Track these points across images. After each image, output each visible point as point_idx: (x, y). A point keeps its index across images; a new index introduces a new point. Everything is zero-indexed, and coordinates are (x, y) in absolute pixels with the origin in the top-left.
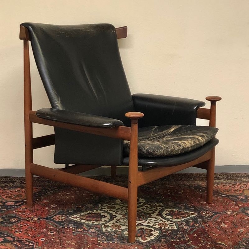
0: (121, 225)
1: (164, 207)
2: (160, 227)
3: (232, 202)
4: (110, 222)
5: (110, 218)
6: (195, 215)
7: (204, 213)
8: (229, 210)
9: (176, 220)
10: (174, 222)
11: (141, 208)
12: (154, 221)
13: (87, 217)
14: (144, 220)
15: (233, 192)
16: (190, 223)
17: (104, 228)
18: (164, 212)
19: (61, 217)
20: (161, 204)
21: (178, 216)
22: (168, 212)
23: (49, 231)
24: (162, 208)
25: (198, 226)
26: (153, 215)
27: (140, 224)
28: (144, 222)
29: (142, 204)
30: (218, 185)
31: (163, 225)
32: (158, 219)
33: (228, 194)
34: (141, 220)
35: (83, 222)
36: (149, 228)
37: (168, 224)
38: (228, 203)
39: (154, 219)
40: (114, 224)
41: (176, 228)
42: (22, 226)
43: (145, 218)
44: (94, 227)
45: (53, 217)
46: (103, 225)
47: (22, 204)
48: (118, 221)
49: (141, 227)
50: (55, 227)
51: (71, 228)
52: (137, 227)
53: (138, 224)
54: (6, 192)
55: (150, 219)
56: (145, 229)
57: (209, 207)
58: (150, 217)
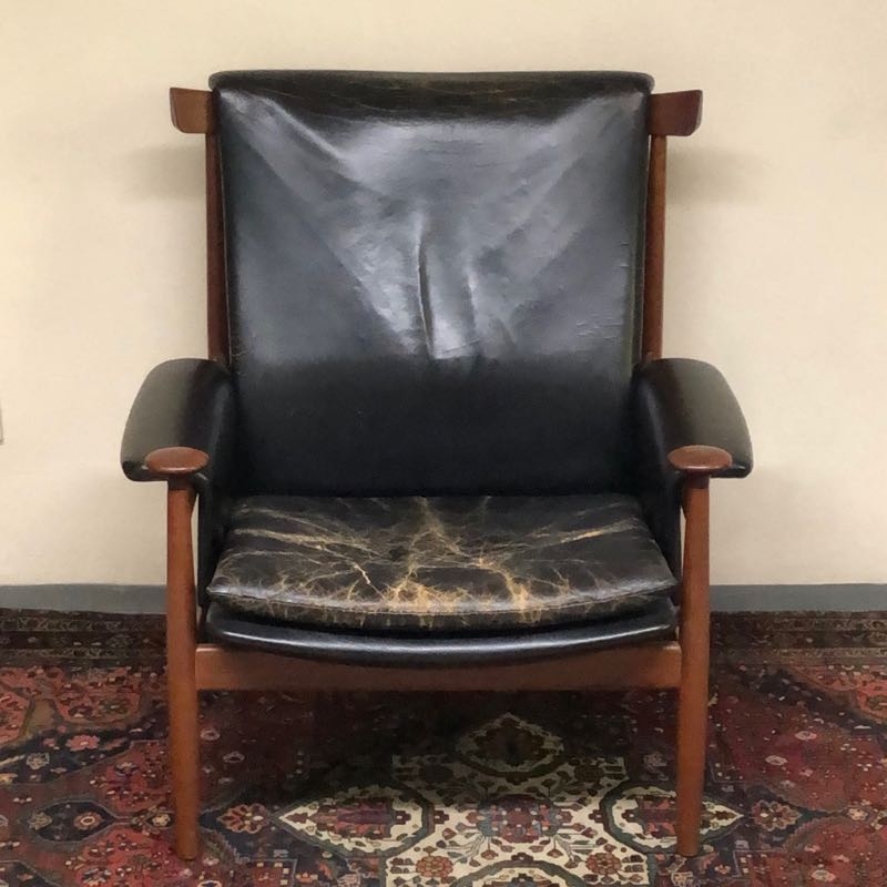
0: (453, 860)
2: (590, 872)
3: (883, 761)
4: (417, 845)
5: (420, 825)
6: (730, 821)
8: (860, 801)
9: (652, 842)
10: (645, 854)
11: (543, 779)
12: (576, 843)
13: (342, 818)
14: (541, 839)
16: (703, 858)
17: (392, 871)
18: (619, 803)
19: (249, 815)
20: (620, 761)
22: (632, 805)
23: (201, 878)
24: (619, 782)
25: (728, 875)
26: (577, 817)
27: (521, 858)
28: (536, 849)
29: (547, 760)
30: (856, 674)
31: (605, 863)
32: (591, 837)
34: (530, 840)
35: (323, 839)
36: (548, 877)
37: (621, 859)
38: (869, 765)
39: (577, 836)
40: (429, 853)
41: (646, 881)
42: (111, 853)
43: (545, 829)
44: (359, 863)
45: (225, 811)
46: (390, 856)
47: (125, 747)
48: (446, 838)
49: (525, 871)
50: (222, 862)
51: (276, 865)
52: (508, 869)
53: (514, 858)
54: (75, 688)
55: (562, 835)
56: (535, 880)
57: (792, 785)
58: (565, 824)
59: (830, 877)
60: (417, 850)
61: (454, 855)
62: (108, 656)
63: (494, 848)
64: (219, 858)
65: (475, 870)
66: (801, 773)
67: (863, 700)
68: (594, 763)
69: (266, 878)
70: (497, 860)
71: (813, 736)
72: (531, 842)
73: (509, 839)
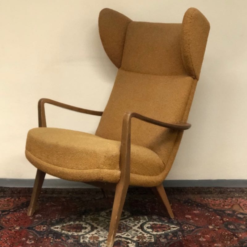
0: (99, 237)
1: (147, 220)
2: (138, 239)
3: (217, 217)
4: (89, 234)
5: (90, 230)
6: (176, 229)
7: (186, 226)
9: (155, 233)
10: (153, 235)
13: (68, 228)
14: (124, 233)
16: (169, 236)
17: (82, 239)
18: (145, 225)
19: (42, 227)
20: (146, 217)
21: (159, 230)
26: (134, 228)
27: (119, 236)
31: (142, 237)
32: (138, 232)
33: (216, 208)
35: (63, 232)
36: (126, 240)
37: (146, 237)
38: (214, 217)
39: (134, 232)
40: (93, 235)
41: (153, 241)
42: (3, 235)
43: (125, 230)
44: (73, 237)
45: (36, 226)
46: (82, 236)
48: (98, 232)
49: (120, 239)
50: (34, 237)
51: (49, 238)
57: (193, 221)
58: (130, 230)
59: (204, 240)
65: (105, 239)
66: (195, 219)
67: (211, 205)
68: (139, 217)
69: (46, 240)
71: (198, 212)
72: (121, 233)
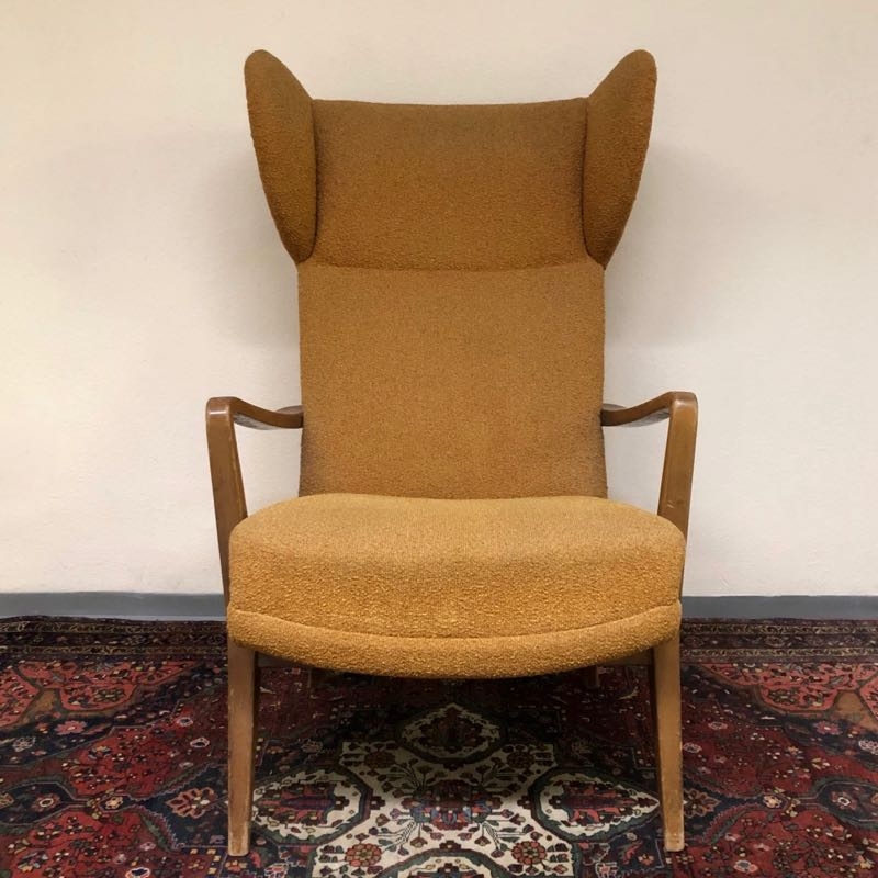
0: (383, 848)
1: (555, 765)
2: (515, 862)
3: (790, 749)
4: (350, 832)
5: (357, 811)
6: (652, 808)
7: (687, 797)
8: (773, 789)
9: (576, 830)
10: (569, 842)
11: (477, 765)
12: (504, 830)
13: (284, 804)
14: (470, 826)
15: (802, 702)
16: (626, 847)
17: (322, 859)
19: (198, 799)
20: (550, 748)
21: (590, 812)
22: (560, 791)
23: (134, 864)
24: (547, 768)
25: (652, 865)
26: (506, 804)
27: (449, 847)
28: (465, 837)
29: (484, 747)
30: (758, 670)
31: (530, 852)
32: (519, 823)
33: (784, 710)
34: (459, 826)
35: (261, 824)
36: (474, 867)
37: (546, 848)
38: (778, 754)
39: (505, 823)
40: (361, 840)
41: (570, 873)
42: (57, 836)
43: (475, 815)
44: (290, 850)
45: (175, 795)
46: (321, 844)
47: (106, 731)
48: (380, 825)
49: (452, 860)
50: (158, 847)
51: (209, 852)
52: (436, 858)
53: (443, 846)
54: (82, 678)
55: (490, 821)
56: (461, 870)
57: (709, 772)
58: (494, 811)
59: (753, 868)
60: (349, 837)
61: (384, 842)
62: (119, 653)
63: (425, 836)
64: (157, 843)
65: (403, 858)
66: (716, 761)
67: (766, 693)
68: (526, 750)
69: (196, 865)
70: (426, 848)
71: (725, 726)
72: (460, 829)
73: (439, 826)
